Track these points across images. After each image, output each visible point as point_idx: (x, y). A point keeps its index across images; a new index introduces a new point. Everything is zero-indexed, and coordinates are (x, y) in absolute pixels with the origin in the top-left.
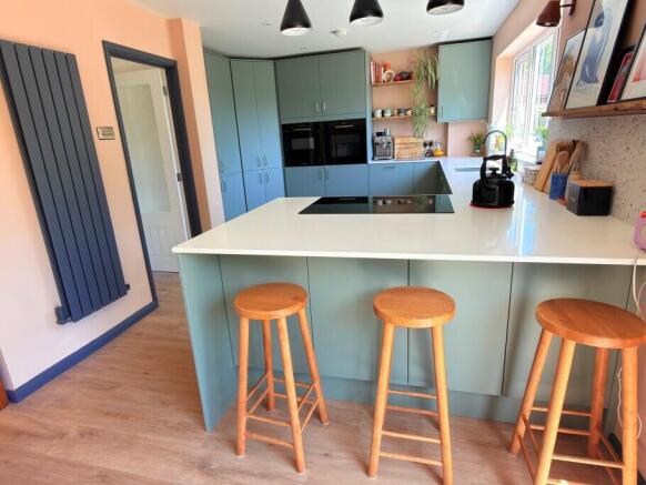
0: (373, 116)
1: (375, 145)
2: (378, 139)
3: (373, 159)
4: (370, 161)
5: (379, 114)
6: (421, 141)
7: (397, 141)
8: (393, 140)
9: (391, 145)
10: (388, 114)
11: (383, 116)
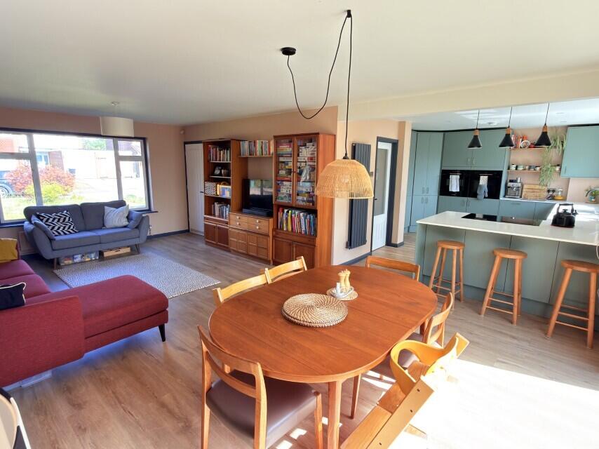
0: (509, 169)
1: (507, 187)
2: (510, 184)
3: (504, 196)
4: (501, 198)
5: (513, 168)
6: (546, 189)
7: (525, 186)
8: (522, 186)
9: (520, 189)
10: (521, 168)
11: (516, 169)
